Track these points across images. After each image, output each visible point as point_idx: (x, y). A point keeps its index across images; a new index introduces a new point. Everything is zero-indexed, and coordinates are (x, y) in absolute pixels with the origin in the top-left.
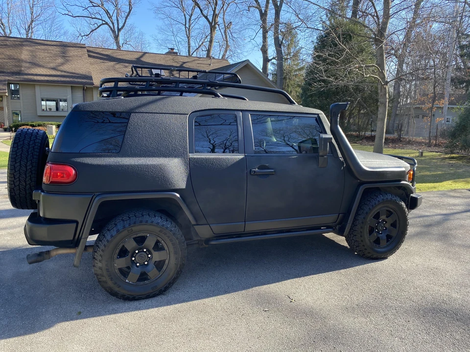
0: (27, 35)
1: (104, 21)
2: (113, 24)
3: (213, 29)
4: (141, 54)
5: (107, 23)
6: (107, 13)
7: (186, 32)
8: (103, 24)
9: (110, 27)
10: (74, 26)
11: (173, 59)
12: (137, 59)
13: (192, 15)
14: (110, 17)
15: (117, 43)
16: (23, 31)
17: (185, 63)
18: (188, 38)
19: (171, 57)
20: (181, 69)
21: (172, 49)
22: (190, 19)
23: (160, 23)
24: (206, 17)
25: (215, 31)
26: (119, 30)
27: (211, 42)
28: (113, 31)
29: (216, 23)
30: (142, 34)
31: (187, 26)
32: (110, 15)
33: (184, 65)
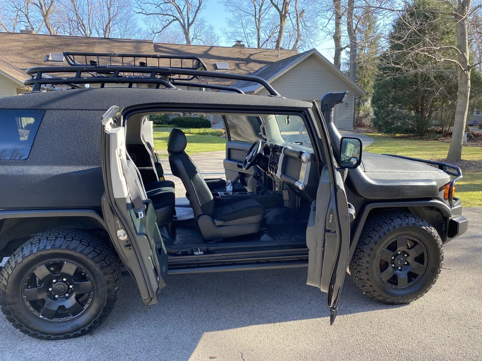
0: (105, 34)
1: (175, 17)
2: (184, 21)
3: (283, 17)
4: (208, 48)
5: (177, 19)
6: (178, 7)
7: (256, 23)
8: (174, 20)
9: (180, 22)
10: (148, 23)
11: (240, 52)
12: (205, 52)
13: (262, 5)
14: (180, 12)
15: (187, 39)
16: (101, 32)
17: (251, 55)
18: (258, 31)
19: (237, 50)
20: (248, 61)
21: (239, 42)
22: (260, 10)
23: (230, 15)
24: (276, 7)
25: (286, 21)
26: (189, 25)
27: (280, 32)
28: (183, 26)
29: (286, 12)
30: (211, 28)
31: (257, 17)
32: (180, 10)
33: (252, 57)
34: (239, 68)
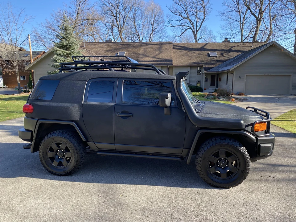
0: (149, 40)
1: (189, 27)
2: (194, 27)
3: (258, 21)
4: (204, 44)
5: (190, 28)
6: (190, 21)
7: (240, 26)
8: (188, 28)
9: (192, 29)
10: (173, 32)
11: (225, 46)
12: (202, 47)
13: (245, 14)
14: (192, 24)
15: (196, 38)
16: (148, 38)
17: (233, 47)
18: (242, 31)
19: (224, 44)
20: (230, 51)
21: (226, 39)
22: (244, 18)
23: (223, 23)
24: (254, 15)
25: (260, 23)
26: (197, 31)
28: (194, 32)
29: (261, 17)
30: (211, 31)
31: (242, 22)
32: (192, 23)
33: (232, 49)
34: (223, 56)
